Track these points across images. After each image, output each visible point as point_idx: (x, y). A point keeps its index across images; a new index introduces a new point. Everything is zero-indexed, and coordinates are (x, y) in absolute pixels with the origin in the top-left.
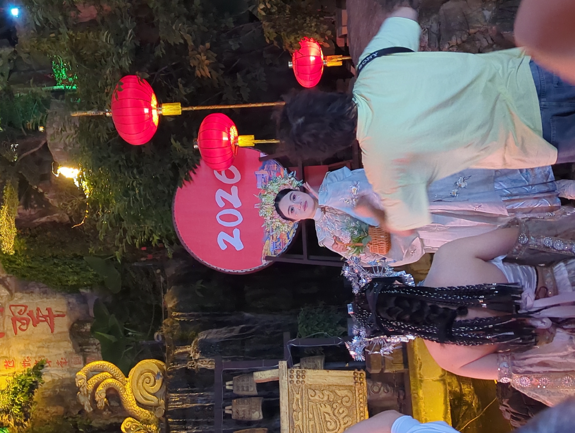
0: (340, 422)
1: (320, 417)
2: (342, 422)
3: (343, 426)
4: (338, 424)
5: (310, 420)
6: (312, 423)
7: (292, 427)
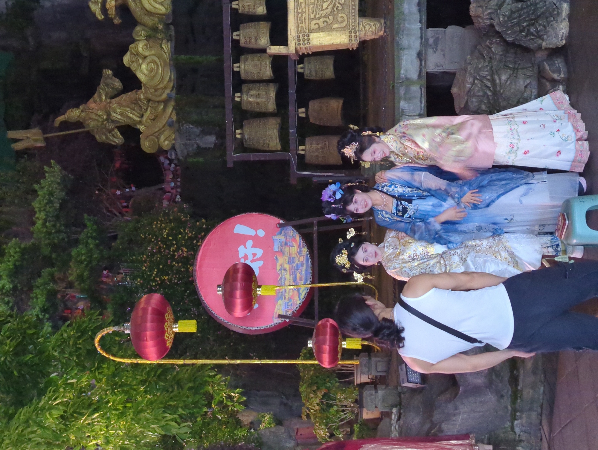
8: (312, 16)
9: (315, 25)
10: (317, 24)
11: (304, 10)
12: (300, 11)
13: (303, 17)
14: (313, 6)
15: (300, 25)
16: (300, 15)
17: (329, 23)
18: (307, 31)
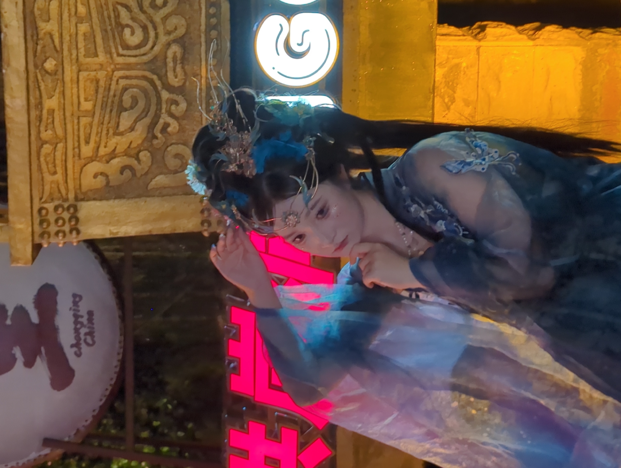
0: (155, 28)
1: (105, 13)
2: (161, 30)
3: (163, 39)
4: (152, 34)
5: (80, 20)
6: (83, 28)
7: (32, 36)
8: (87, 150)
9: (95, 176)
10: (102, 174)
11: (60, 132)
12: (46, 135)
13: (59, 154)
14: (89, 119)
15: (48, 178)
16: (47, 148)
17: (138, 175)
18: (71, 196)
